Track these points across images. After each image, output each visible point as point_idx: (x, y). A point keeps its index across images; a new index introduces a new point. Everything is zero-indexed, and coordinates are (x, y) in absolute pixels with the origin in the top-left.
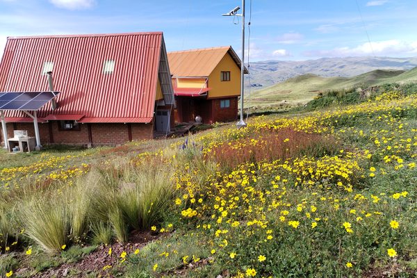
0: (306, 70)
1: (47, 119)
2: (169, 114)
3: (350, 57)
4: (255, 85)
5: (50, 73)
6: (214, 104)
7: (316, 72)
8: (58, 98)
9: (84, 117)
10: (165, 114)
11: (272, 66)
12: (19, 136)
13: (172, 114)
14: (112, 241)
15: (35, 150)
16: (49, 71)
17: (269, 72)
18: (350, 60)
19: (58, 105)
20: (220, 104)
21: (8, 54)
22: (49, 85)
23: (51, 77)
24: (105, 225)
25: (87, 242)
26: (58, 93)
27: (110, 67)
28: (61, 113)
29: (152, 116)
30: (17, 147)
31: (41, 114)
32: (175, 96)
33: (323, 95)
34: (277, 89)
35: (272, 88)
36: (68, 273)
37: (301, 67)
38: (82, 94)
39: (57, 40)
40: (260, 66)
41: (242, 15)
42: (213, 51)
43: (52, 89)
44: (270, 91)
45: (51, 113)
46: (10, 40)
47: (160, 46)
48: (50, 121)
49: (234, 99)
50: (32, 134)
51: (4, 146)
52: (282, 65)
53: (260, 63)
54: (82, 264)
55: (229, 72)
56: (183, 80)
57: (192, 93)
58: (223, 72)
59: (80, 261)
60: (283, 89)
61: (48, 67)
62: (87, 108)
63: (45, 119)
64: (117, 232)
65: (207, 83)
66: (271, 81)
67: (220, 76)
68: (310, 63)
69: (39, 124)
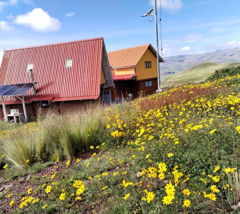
0: (205, 60)
1: (31, 101)
2: (110, 93)
3: (237, 48)
4: (170, 73)
5: (31, 70)
6: (141, 85)
7: (213, 61)
8: (37, 87)
9: (54, 98)
10: (108, 93)
11: (181, 58)
12: (14, 113)
13: (112, 93)
14: (63, 159)
15: (24, 121)
16: (31, 69)
17: (179, 63)
18: (237, 50)
19: (37, 91)
20: (145, 84)
21: (5, 61)
22: (31, 79)
23: (32, 73)
24: (58, 147)
25: (46, 160)
26: (37, 83)
27: (69, 63)
28: (39, 96)
29: (99, 94)
30: (12, 120)
31: (26, 98)
32: (114, 81)
33: (219, 72)
34: (186, 74)
35: (182, 74)
36: (30, 178)
37: (202, 58)
38: (52, 83)
39: (35, 49)
40: (172, 59)
41: (155, 14)
42: (139, 48)
43: (33, 81)
44: (181, 76)
45: (33, 97)
46: (6, 52)
47: (102, 46)
48: (33, 102)
49: (155, 80)
50: (21, 111)
51: (5, 120)
52: (188, 58)
53: (172, 57)
54: (41, 173)
55: (150, 62)
56: (119, 69)
57: (125, 78)
58: (146, 62)
59: (39, 171)
60: (190, 74)
61: (30, 67)
62: (56, 92)
63: (29, 101)
64: (66, 152)
65: (135, 70)
66: (181, 69)
67: (144, 65)
68: (208, 54)
69: (26, 104)
